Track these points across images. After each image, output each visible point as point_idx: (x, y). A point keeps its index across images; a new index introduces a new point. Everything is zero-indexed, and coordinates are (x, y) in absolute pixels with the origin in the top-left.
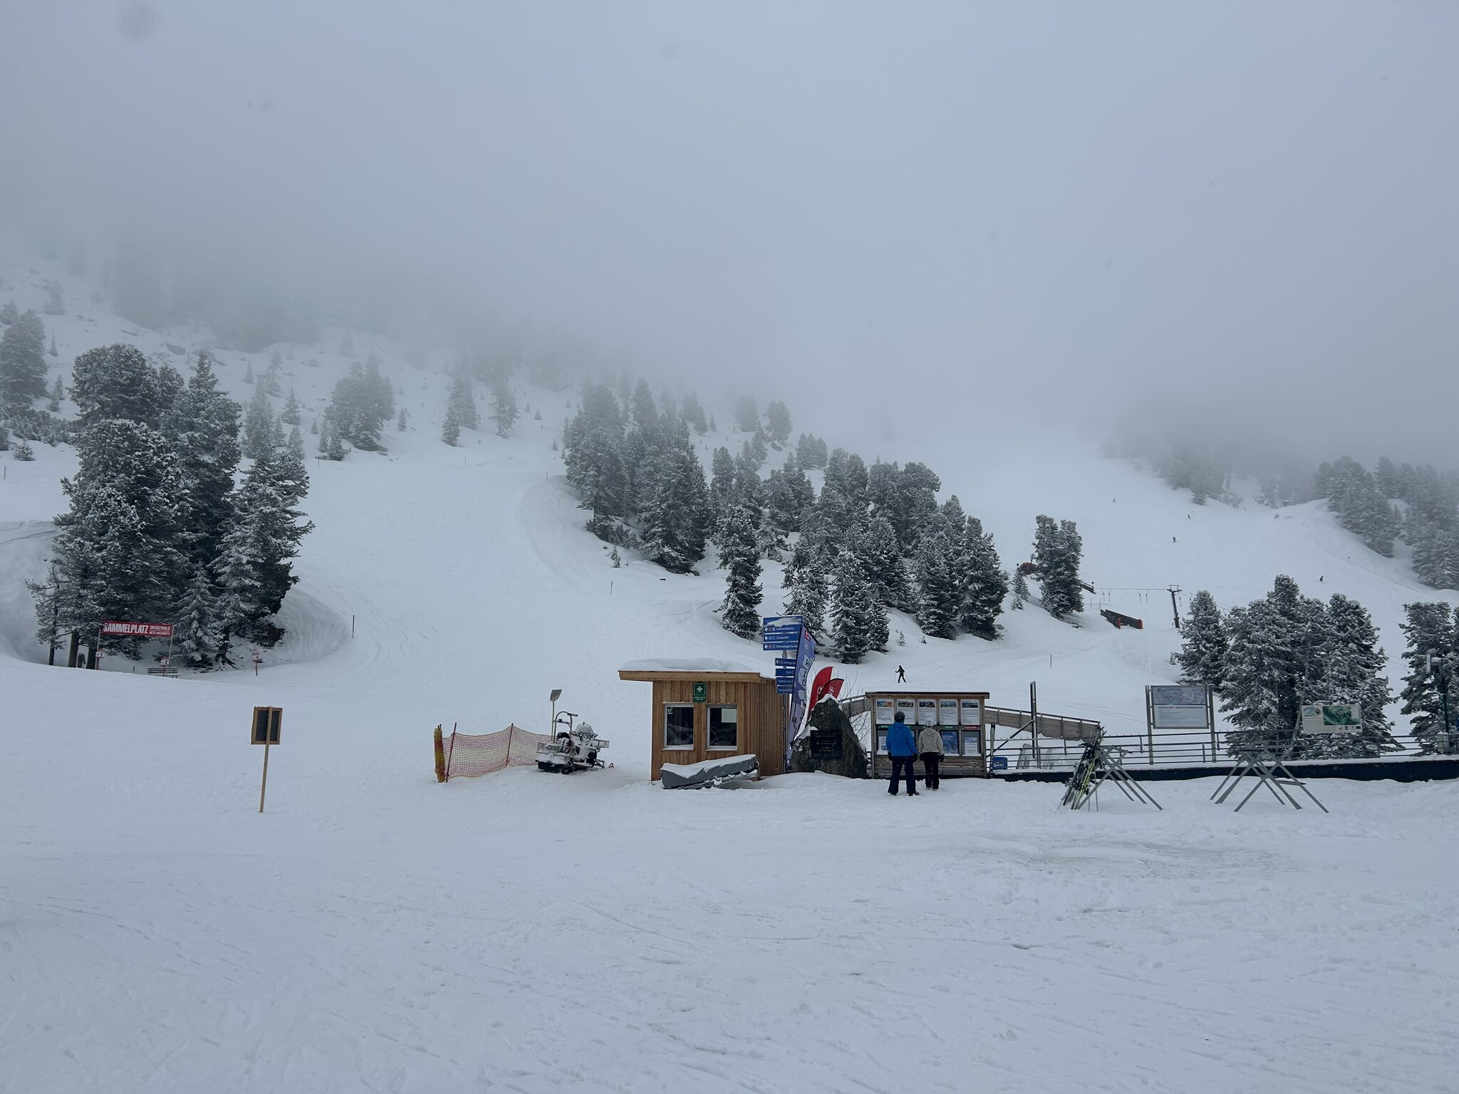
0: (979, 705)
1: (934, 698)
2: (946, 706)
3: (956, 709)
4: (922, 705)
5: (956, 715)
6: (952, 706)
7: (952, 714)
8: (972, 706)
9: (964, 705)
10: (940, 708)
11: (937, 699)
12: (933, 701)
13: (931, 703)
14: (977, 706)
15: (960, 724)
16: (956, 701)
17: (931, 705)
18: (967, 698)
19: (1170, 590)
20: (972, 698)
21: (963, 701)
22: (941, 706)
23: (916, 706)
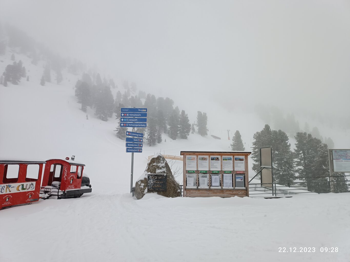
0: (244, 159)
1: (220, 155)
2: (226, 160)
3: (231, 162)
4: (213, 159)
5: (232, 165)
6: (229, 160)
7: (230, 164)
8: (240, 160)
9: (236, 159)
10: (223, 161)
11: (221, 155)
12: (219, 157)
13: (218, 158)
14: (243, 160)
15: (234, 170)
16: (232, 157)
17: (217, 159)
18: (238, 155)
19: (228, 130)
20: (240, 155)
21: (236, 157)
22: (223, 160)
23: (209, 160)
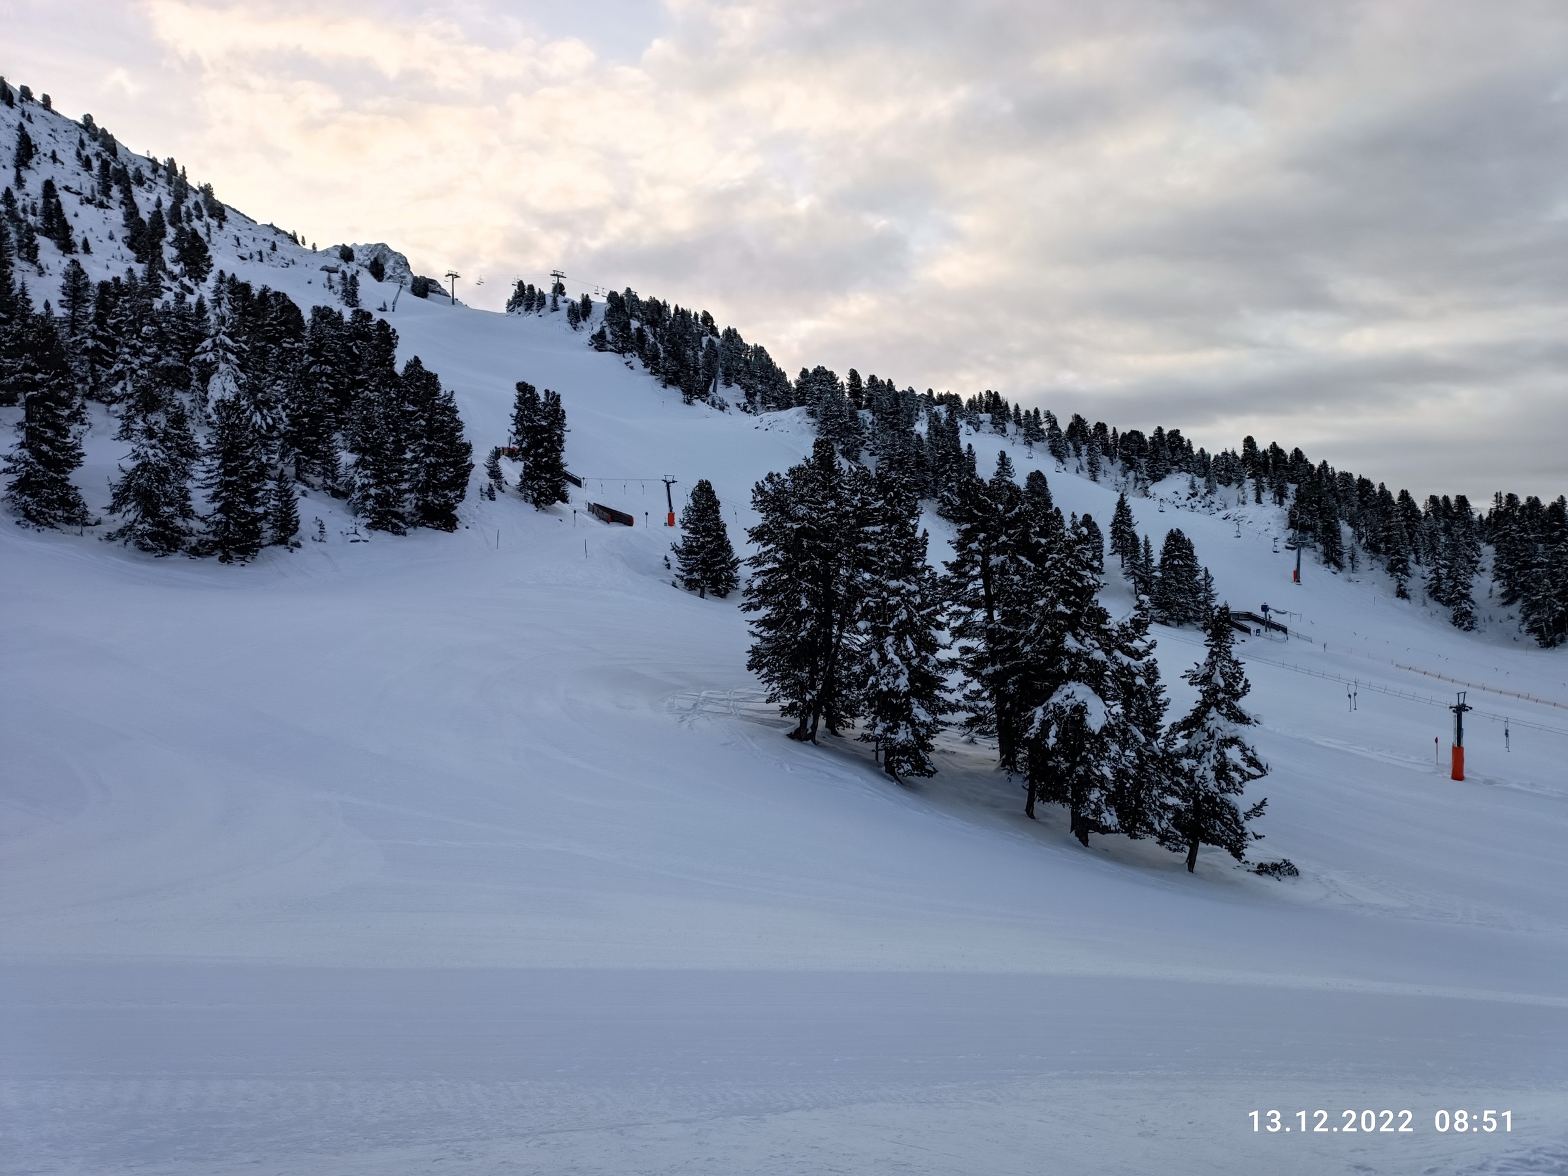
19: (665, 481)
